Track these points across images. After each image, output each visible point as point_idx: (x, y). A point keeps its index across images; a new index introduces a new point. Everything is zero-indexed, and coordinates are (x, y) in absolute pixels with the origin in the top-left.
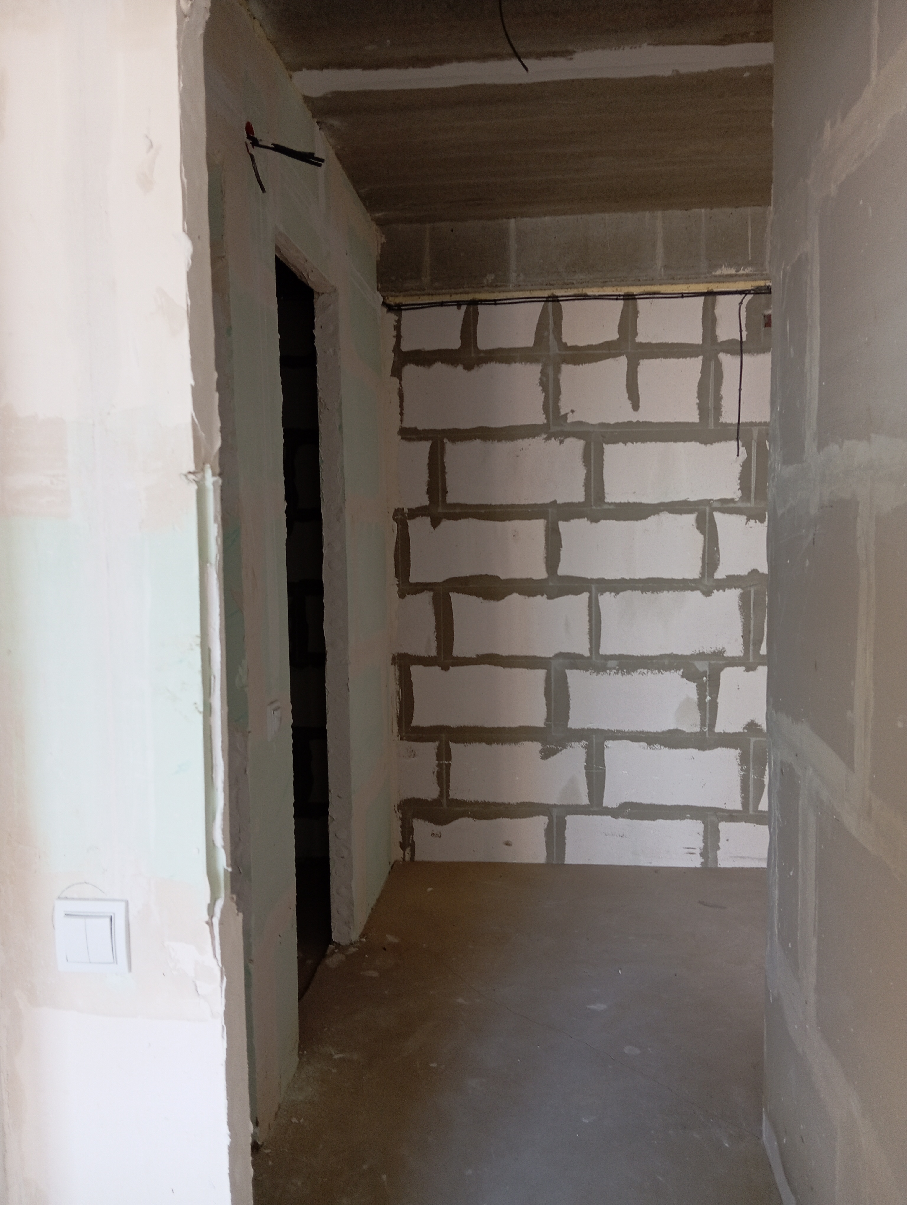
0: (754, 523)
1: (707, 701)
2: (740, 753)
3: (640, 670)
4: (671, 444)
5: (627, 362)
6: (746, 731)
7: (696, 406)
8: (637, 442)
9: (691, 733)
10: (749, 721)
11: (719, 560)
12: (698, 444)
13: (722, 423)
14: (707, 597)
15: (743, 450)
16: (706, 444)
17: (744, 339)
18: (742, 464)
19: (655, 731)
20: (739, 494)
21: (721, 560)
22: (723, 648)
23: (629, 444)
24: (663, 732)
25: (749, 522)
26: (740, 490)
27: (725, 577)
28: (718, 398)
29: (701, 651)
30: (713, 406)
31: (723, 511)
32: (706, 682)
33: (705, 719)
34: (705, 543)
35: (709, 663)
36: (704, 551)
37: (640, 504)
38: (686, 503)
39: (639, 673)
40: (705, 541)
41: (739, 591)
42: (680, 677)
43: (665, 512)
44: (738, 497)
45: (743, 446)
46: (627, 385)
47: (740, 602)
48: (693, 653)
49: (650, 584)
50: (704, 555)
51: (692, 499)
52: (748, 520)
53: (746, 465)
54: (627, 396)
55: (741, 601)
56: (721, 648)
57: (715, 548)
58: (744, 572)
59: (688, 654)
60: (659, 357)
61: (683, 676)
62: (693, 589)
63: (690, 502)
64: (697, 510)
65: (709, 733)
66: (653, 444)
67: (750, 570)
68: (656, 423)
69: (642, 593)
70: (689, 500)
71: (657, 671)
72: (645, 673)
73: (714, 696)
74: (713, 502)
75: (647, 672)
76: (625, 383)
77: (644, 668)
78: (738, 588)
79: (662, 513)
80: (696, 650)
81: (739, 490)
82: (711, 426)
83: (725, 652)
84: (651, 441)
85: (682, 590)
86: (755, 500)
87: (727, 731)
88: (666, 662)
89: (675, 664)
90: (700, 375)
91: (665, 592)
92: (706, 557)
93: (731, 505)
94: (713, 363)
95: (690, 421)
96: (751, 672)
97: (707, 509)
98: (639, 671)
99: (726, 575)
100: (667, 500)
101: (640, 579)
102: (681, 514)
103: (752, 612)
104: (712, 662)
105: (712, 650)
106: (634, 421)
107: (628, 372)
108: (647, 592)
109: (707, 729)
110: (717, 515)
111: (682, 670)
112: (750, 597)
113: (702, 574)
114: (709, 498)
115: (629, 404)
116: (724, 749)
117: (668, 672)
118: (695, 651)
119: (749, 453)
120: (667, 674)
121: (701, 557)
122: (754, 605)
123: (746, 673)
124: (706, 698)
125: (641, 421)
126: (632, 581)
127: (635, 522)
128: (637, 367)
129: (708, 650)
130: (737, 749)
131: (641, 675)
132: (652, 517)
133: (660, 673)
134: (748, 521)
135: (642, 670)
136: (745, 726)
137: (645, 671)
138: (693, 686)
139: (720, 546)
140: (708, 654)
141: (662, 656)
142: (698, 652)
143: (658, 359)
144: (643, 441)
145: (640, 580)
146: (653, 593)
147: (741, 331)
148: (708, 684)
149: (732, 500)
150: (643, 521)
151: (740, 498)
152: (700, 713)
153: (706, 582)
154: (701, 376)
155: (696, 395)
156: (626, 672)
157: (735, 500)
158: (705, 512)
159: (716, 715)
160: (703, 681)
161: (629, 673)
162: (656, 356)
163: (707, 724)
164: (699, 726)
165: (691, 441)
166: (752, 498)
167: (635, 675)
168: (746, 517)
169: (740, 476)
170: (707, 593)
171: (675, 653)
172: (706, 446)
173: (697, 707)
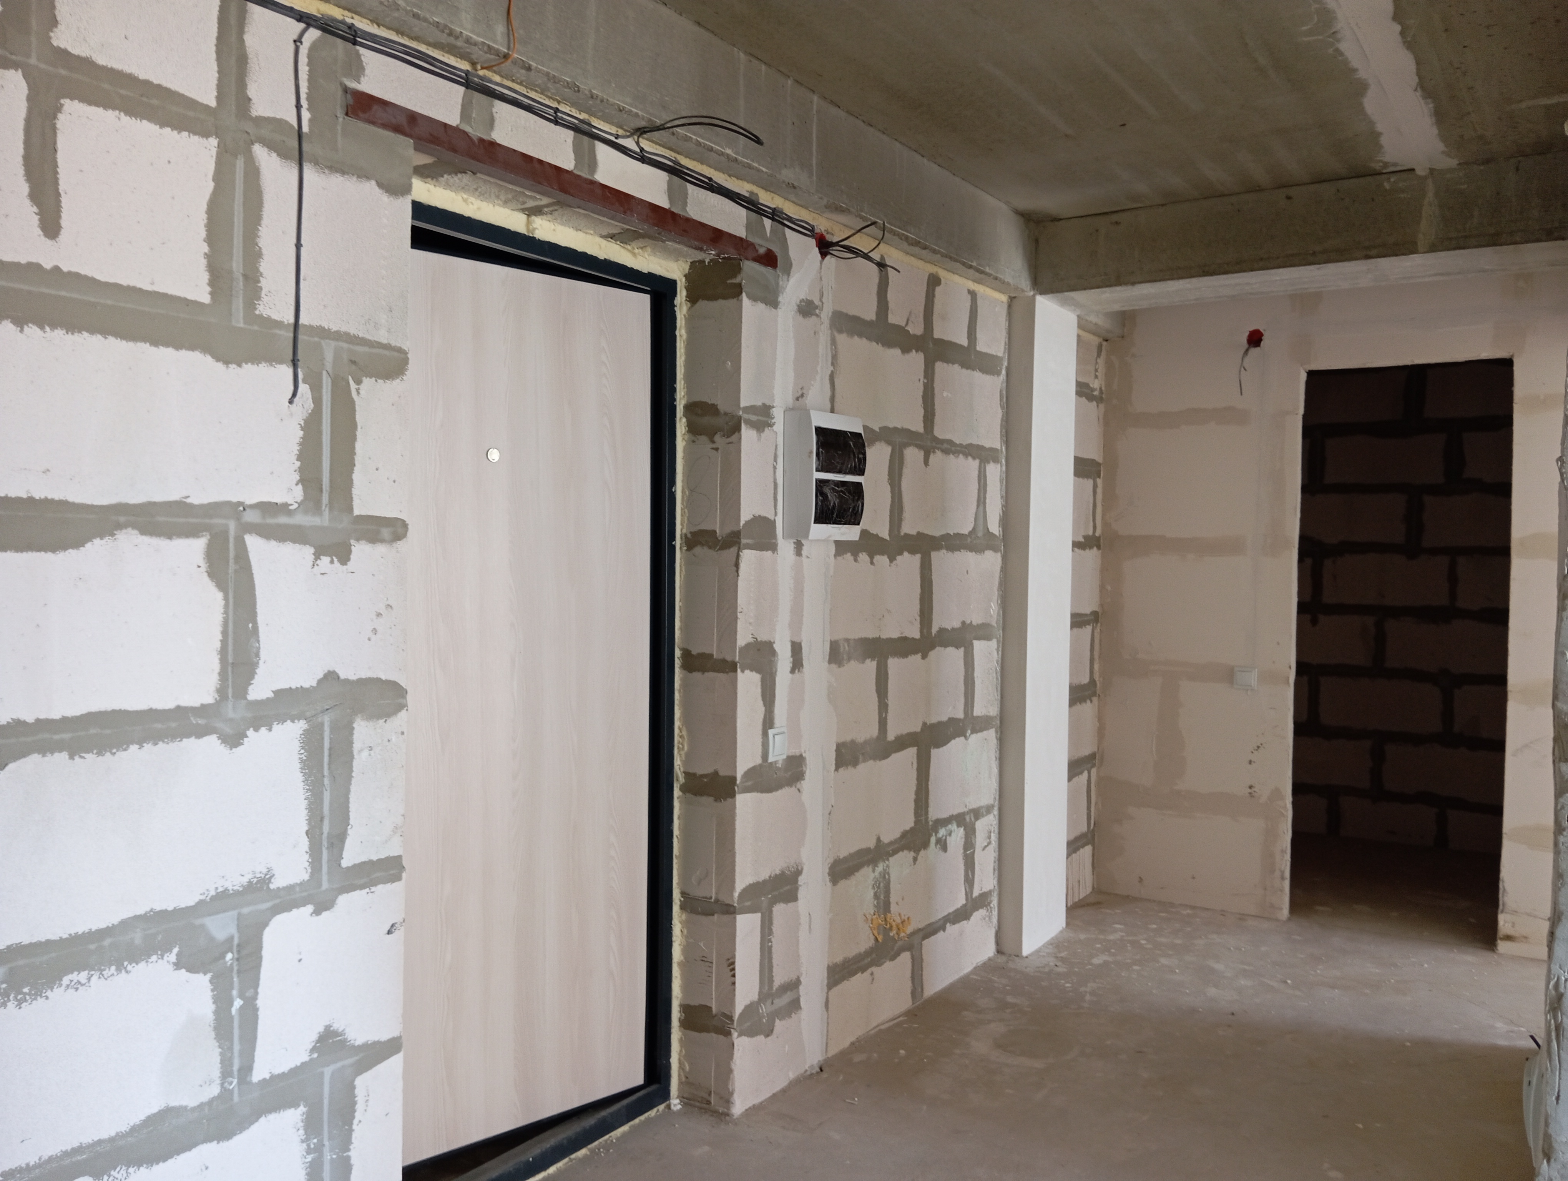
0: (329, 565)
1: (234, 1011)
2: (304, 1113)
3: (70, 977)
4: (144, 347)
5: (25, 91)
6: (315, 1055)
7: (203, 262)
8: (53, 326)
9: (201, 1106)
10: (322, 1029)
11: (257, 655)
12: (209, 359)
13: (261, 316)
14: (234, 750)
15: (304, 389)
16: (227, 363)
17: (305, 129)
18: (302, 423)
19: (113, 1134)
20: (298, 493)
21: (263, 654)
22: (269, 870)
23: (32, 330)
24: (134, 1129)
25: (318, 562)
26: (300, 484)
27: (271, 695)
28: (253, 255)
29: (220, 889)
30: (241, 271)
31: (267, 533)
32: (231, 964)
33: (231, 1059)
34: (226, 612)
35: (239, 914)
36: (225, 633)
37: (63, 504)
38: (181, 507)
39: (68, 986)
40: (226, 606)
41: (300, 726)
42: (171, 967)
43: (129, 530)
44: (296, 502)
45: (304, 381)
46: (27, 158)
47: (302, 751)
48: (203, 897)
49: (93, 731)
50: (224, 642)
51: (198, 498)
52: (317, 557)
53: (311, 426)
54: (25, 188)
55: (306, 751)
56: (265, 871)
57: (250, 625)
58: (309, 681)
59: (191, 903)
60: (114, 108)
61: (178, 966)
62: (200, 732)
63: (191, 506)
64: (207, 528)
65: (239, 1089)
66: (97, 340)
67: (321, 675)
68: (107, 285)
69: (72, 757)
70: (188, 501)
71: (113, 968)
72: (83, 981)
73: (250, 993)
74: (244, 509)
75: (89, 979)
76: (21, 150)
77: (80, 970)
78: (299, 720)
79: (124, 531)
80: (208, 890)
81: (297, 484)
82: (239, 321)
83: (273, 880)
84: (92, 331)
85: (176, 739)
86: (331, 510)
87: (278, 1071)
88: (137, 937)
89: (160, 938)
90: (212, 185)
91: (134, 748)
92: (230, 648)
93: (283, 520)
94: (240, 163)
95: (190, 296)
96: (325, 914)
97: (232, 526)
98: (66, 980)
99: (274, 690)
100: (135, 498)
101: (65, 720)
102: (170, 537)
103: (326, 772)
104: (246, 910)
105: (245, 880)
106: (48, 266)
107: (28, 121)
108: (83, 755)
109: (235, 1081)
110: (253, 542)
111: (176, 950)
112: (323, 739)
113: (221, 691)
114: (234, 499)
115: (29, 214)
116: (272, 1117)
117: (142, 964)
118: (206, 893)
119: (317, 401)
120: (140, 971)
121: (219, 649)
122: (330, 755)
123: (316, 918)
124: (231, 1005)
125: (65, 269)
126: (42, 724)
127: (50, 555)
128: (55, 117)
129: (235, 881)
130: (299, 1106)
131: (71, 991)
132: (97, 541)
133: (123, 971)
134: (316, 559)
135: (74, 976)
136: (313, 1044)
137: (83, 976)
138: (202, 982)
139: (260, 619)
140: (237, 893)
141: (126, 925)
142: (213, 893)
143: (110, 112)
144: (72, 327)
145: (66, 722)
146: (99, 754)
147: (298, 106)
148: (236, 968)
149: (283, 508)
150: (71, 555)
151: (299, 504)
152: (220, 1047)
153: (230, 710)
154: (215, 189)
155: (203, 233)
156: (29, 994)
157: (291, 507)
158: (226, 532)
159: (255, 1038)
160: (226, 963)
161: (37, 993)
162: (106, 103)
163: (236, 1068)
164: (218, 1081)
165: (192, 348)
166: (324, 507)
167: (56, 994)
168: (312, 550)
169: (300, 451)
170: (234, 740)
171: (158, 908)
172: (227, 367)
173: (213, 1035)
